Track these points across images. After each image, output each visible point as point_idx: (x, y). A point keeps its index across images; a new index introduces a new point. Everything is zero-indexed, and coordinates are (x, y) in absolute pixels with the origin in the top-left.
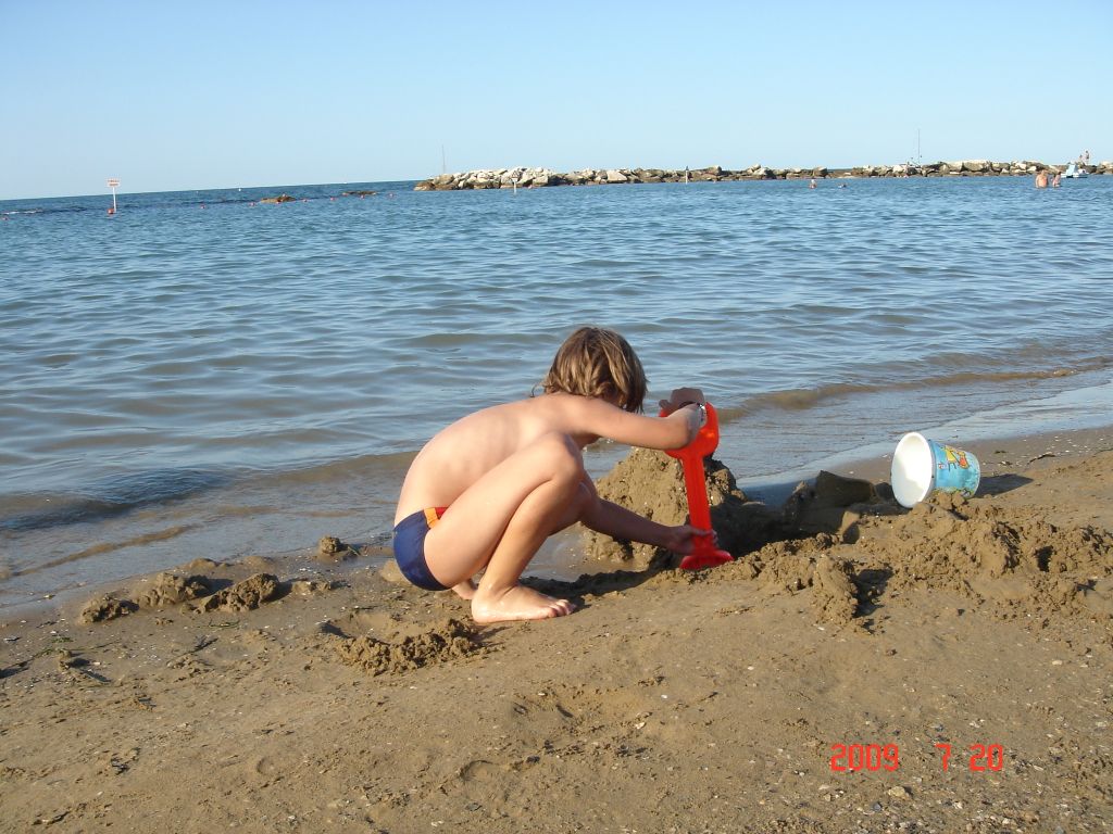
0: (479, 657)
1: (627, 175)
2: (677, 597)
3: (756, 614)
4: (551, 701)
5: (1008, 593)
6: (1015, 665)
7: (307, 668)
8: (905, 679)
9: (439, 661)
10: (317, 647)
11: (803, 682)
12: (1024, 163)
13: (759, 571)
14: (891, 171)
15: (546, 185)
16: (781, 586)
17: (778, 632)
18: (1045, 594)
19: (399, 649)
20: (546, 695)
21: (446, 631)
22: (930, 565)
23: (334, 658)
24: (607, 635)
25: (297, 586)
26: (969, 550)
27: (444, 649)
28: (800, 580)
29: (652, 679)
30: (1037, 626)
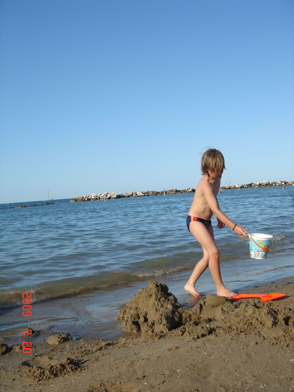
0: (78, 372)
1: (144, 193)
2: (154, 344)
3: (182, 350)
4: (103, 388)
5: (274, 335)
6: (277, 362)
7: (14, 380)
8: (236, 371)
9: (63, 374)
10: (19, 371)
11: (197, 374)
12: (280, 181)
13: (184, 333)
14: (235, 187)
15: (116, 198)
16: (191, 338)
17: (189, 356)
18: (287, 334)
19: (48, 370)
20: (101, 385)
21: (66, 363)
22: (246, 326)
23: (24, 375)
24: (126, 361)
25: (15, 348)
26: (259, 320)
27: (65, 370)
28: (198, 335)
29: (141, 377)
30: (285, 347)
